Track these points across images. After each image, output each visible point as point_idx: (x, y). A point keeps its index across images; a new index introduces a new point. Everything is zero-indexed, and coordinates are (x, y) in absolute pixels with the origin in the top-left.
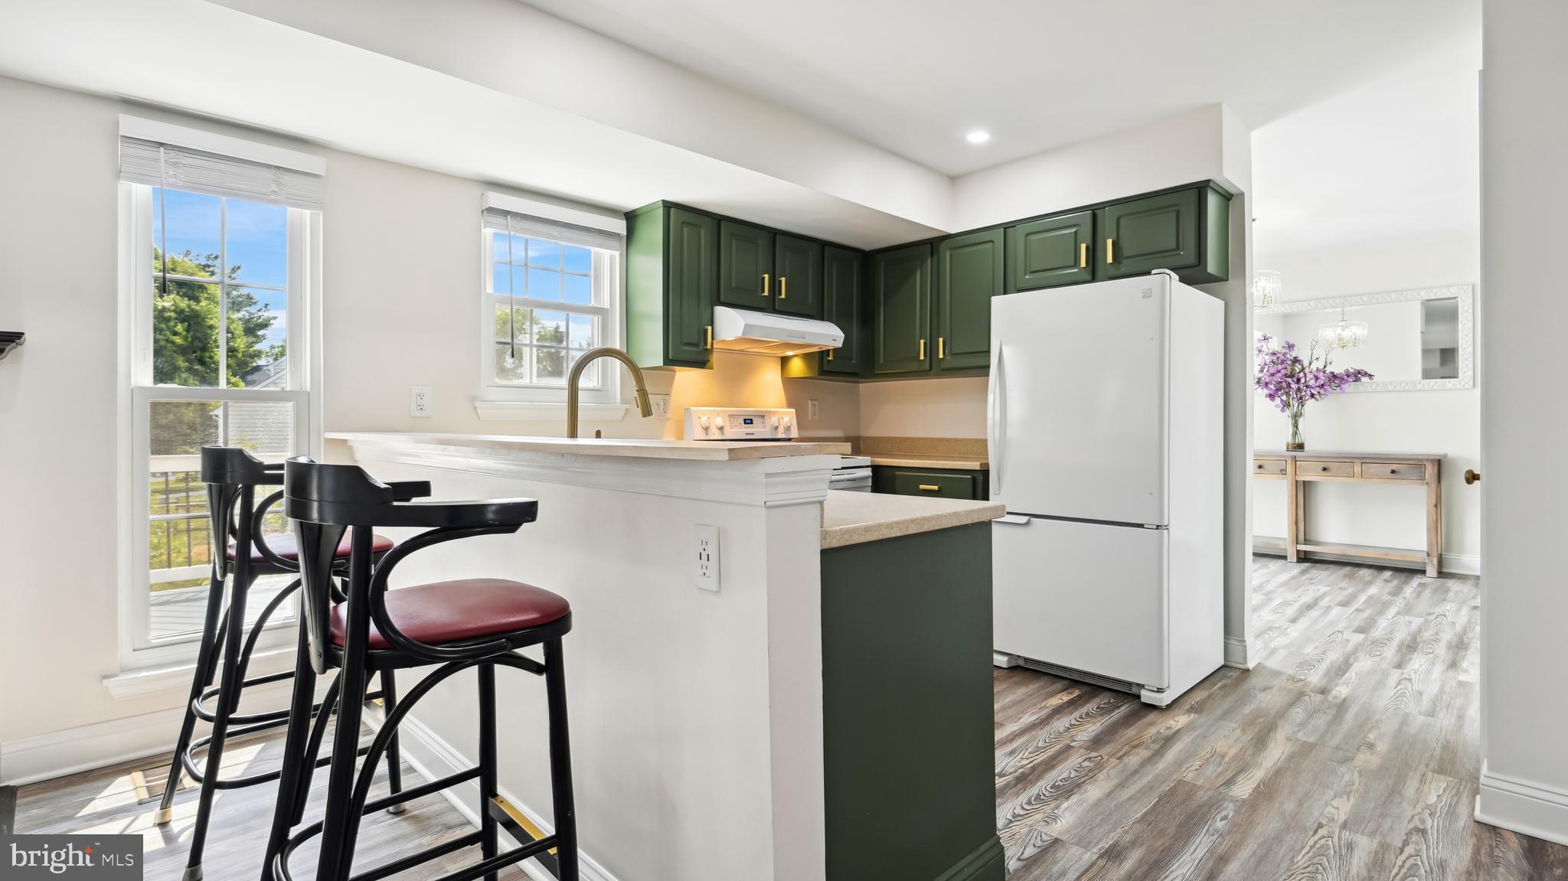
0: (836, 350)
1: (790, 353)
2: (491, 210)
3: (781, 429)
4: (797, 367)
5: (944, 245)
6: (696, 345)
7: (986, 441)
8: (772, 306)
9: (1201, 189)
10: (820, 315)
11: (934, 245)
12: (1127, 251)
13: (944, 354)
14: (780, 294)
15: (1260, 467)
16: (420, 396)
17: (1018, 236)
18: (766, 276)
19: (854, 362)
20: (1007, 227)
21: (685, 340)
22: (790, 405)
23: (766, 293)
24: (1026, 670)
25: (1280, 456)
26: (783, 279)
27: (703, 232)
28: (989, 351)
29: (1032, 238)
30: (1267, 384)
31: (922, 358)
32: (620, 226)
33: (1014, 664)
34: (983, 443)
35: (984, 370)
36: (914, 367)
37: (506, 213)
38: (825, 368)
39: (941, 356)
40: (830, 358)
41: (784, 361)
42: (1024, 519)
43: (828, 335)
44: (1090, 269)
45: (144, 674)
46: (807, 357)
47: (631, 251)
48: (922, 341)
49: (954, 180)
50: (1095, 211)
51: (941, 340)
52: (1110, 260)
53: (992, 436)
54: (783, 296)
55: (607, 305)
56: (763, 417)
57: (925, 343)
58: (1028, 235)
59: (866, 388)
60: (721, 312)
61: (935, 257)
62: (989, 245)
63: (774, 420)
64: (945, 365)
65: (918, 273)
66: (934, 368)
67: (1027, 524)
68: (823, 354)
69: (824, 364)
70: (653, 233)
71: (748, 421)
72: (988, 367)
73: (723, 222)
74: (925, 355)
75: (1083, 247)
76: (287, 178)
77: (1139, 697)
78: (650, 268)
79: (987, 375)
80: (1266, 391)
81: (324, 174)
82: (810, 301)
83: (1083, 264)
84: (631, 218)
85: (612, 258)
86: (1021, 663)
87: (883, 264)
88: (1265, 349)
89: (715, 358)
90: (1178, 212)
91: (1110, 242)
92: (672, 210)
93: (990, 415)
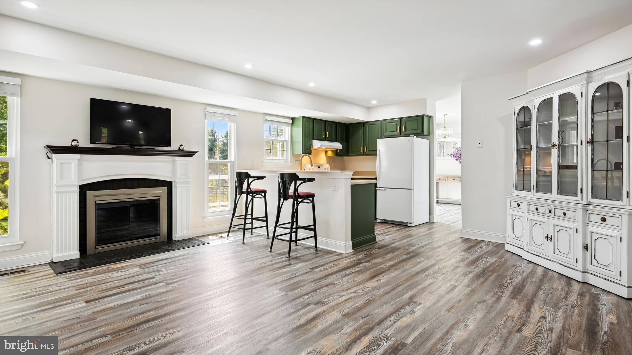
0: (340, 150)
1: (328, 150)
2: (266, 120)
3: (326, 169)
4: (330, 153)
5: (366, 124)
6: (309, 149)
7: (376, 172)
8: (325, 139)
9: (422, 116)
10: (336, 141)
11: (364, 124)
12: (408, 128)
13: (367, 150)
14: (327, 136)
15: (454, 179)
16: (253, 162)
17: (384, 123)
18: (324, 132)
19: (344, 152)
20: (381, 121)
21: (307, 148)
22: (328, 163)
23: (324, 136)
24: (385, 222)
25: (459, 176)
26: (328, 132)
27: (310, 123)
28: (377, 150)
29: (387, 124)
30: (455, 156)
31: (361, 151)
32: (291, 121)
33: (382, 221)
34: (375, 172)
35: (376, 154)
36: (359, 153)
37: (268, 120)
38: (337, 154)
39: (366, 151)
40: (338, 151)
41: (326, 152)
42: (384, 189)
43: (338, 146)
44: (400, 132)
45: (209, 218)
46: (332, 151)
47: (293, 127)
48: (361, 147)
49: (369, 108)
50: (401, 119)
51: (366, 147)
52: (404, 131)
53: (377, 170)
54: (328, 137)
55: (287, 139)
56: (322, 166)
57: (362, 148)
58: (386, 123)
59: (346, 158)
60: (314, 141)
61: (364, 127)
62: (377, 125)
63: (324, 167)
64: (367, 153)
65: (360, 130)
66: (364, 154)
67: (385, 190)
68: (337, 150)
69: (337, 153)
70: (300, 123)
71: (319, 167)
72: (377, 154)
73: (314, 120)
74: (362, 151)
75: (398, 127)
76: (232, 117)
77: (407, 226)
78: (298, 131)
79: (377, 155)
80: (455, 158)
81: (237, 115)
82: (334, 137)
83: (398, 131)
84: (293, 119)
85: (288, 128)
86: (384, 221)
87: (351, 127)
88: (455, 147)
89: (313, 152)
90: (418, 121)
91: (404, 126)
92: (304, 118)
93: (377, 165)
